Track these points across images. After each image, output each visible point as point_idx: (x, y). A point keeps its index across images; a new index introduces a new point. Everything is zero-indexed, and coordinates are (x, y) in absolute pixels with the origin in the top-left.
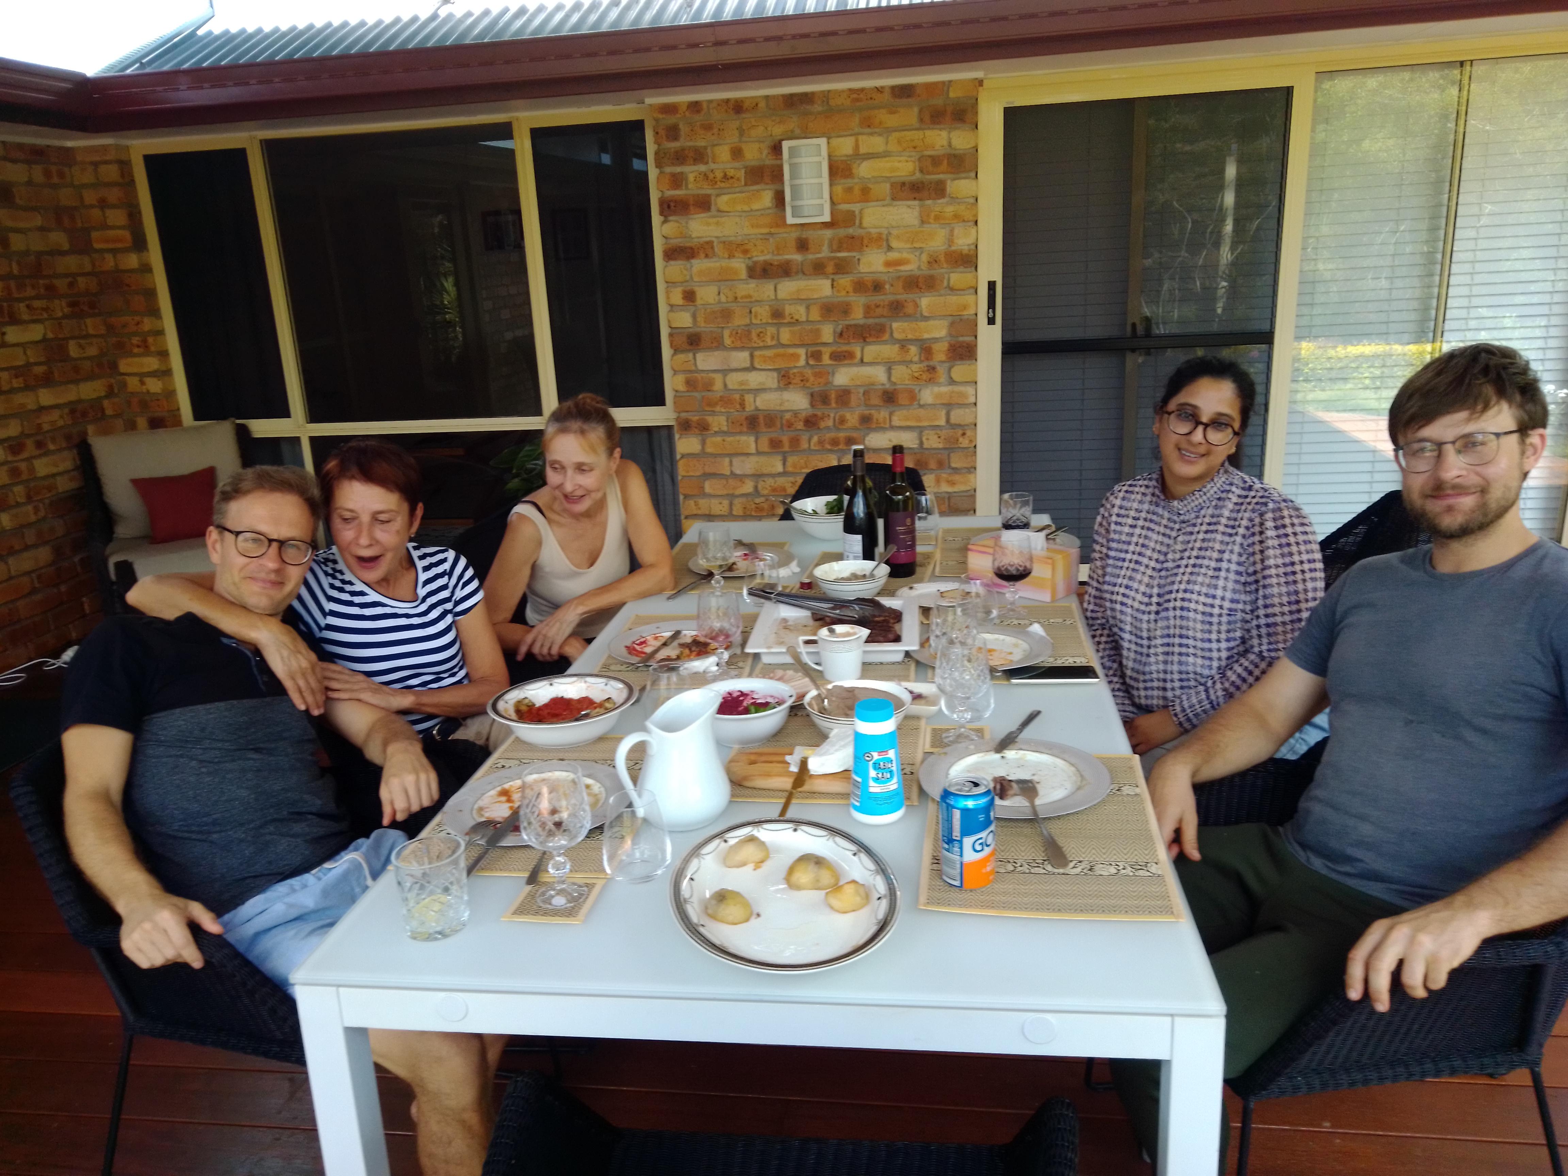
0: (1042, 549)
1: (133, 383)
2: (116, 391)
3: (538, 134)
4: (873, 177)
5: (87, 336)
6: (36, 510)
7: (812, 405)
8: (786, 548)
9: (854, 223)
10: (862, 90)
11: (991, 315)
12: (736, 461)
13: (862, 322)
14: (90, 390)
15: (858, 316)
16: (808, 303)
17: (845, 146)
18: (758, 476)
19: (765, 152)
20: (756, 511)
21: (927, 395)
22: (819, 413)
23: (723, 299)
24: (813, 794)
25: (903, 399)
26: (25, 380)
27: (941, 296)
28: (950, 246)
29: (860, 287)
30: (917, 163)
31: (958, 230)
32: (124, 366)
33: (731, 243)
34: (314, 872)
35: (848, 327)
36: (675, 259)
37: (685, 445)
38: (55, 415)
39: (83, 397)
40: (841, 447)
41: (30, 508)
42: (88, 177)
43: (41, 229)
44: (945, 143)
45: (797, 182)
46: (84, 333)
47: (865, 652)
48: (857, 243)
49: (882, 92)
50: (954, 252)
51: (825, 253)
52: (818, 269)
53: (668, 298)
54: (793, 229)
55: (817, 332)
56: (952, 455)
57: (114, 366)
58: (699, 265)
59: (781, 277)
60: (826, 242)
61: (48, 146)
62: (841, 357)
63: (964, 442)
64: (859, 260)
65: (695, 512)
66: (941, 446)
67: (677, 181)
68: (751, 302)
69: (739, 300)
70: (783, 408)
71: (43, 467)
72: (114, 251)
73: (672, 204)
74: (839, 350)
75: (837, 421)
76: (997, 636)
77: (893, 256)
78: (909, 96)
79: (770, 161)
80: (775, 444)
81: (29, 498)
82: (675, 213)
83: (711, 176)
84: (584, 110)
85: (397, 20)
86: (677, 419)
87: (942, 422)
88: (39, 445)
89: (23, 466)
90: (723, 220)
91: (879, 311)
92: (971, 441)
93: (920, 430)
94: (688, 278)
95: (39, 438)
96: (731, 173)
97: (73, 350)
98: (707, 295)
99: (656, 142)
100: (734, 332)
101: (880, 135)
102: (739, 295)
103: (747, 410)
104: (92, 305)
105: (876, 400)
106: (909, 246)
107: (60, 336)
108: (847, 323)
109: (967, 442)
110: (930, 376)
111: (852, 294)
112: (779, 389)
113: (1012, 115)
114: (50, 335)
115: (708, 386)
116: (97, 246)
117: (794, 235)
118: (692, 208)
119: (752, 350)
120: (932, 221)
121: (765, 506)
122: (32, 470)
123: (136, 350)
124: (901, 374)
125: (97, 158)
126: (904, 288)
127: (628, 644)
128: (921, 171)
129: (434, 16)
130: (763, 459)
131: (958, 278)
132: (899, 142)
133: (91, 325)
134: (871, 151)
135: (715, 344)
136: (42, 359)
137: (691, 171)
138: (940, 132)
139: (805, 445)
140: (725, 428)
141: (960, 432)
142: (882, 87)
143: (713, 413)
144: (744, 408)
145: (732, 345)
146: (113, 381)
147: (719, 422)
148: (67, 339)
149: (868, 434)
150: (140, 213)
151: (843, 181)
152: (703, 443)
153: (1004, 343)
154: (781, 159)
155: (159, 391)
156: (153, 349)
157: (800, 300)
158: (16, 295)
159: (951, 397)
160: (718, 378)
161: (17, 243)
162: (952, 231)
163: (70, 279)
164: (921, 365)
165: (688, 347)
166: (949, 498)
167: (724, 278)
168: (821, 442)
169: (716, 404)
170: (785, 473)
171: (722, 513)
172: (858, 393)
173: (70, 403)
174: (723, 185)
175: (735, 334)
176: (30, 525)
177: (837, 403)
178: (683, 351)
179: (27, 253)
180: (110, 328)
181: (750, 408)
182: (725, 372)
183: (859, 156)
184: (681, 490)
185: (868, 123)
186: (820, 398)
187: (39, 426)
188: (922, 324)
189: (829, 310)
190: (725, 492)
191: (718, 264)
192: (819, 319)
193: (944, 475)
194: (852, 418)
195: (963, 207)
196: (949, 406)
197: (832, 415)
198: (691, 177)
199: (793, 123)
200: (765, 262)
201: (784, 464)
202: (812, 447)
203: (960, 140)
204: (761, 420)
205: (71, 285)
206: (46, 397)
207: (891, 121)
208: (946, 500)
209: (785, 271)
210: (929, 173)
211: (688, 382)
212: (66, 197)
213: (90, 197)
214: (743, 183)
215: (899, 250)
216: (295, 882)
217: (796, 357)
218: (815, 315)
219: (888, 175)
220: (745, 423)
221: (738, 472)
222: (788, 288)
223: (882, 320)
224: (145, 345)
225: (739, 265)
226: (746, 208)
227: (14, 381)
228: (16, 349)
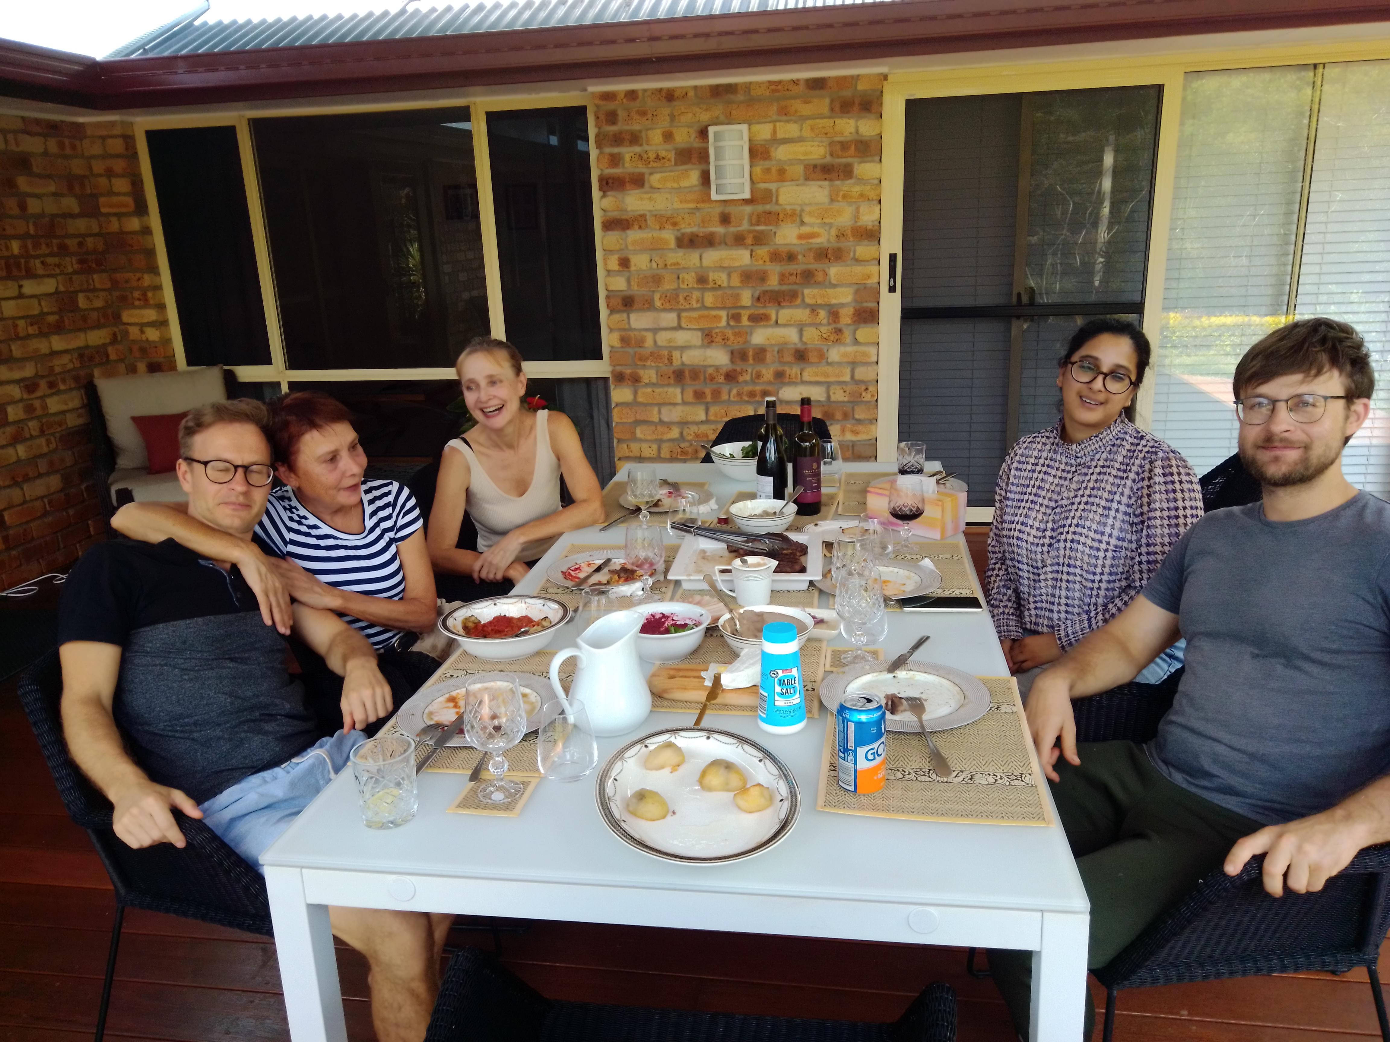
0: (933, 492)
1: (134, 332)
2: (119, 338)
3: (493, 118)
4: (789, 160)
5: (94, 290)
6: (48, 442)
7: (732, 361)
8: (706, 487)
9: (771, 201)
10: (780, 82)
11: (892, 283)
12: (664, 410)
13: (777, 288)
14: (96, 337)
15: (773, 283)
16: (729, 271)
17: (764, 132)
18: (683, 424)
19: (693, 136)
20: (681, 455)
21: (834, 354)
22: (738, 369)
23: (654, 265)
24: (725, 706)
25: (813, 357)
26: (40, 328)
27: (848, 266)
28: (856, 222)
29: (775, 257)
30: (828, 148)
31: (864, 208)
32: (127, 316)
33: (662, 216)
34: (283, 766)
35: (765, 292)
36: (612, 230)
37: (619, 394)
38: (65, 359)
39: (91, 343)
40: (757, 399)
41: (42, 441)
42: (96, 150)
43: (55, 194)
44: (853, 130)
45: (721, 163)
46: (92, 287)
47: (773, 581)
48: (773, 218)
49: (797, 84)
50: (860, 227)
51: (745, 226)
52: (739, 240)
53: (606, 264)
54: (718, 204)
55: (737, 297)
56: (856, 407)
57: (117, 317)
58: (633, 235)
59: (706, 247)
60: (746, 218)
61: (63, 122)
62: (757, 319)
63: (867, 397)
64: (775, 233)
65: (627, 455)
66: (846, 399)
67: (615, 160)
68: (678, 269)
69: (669, 267)
70: (706, 363)
71: (54, 405)
72: (119, 215)
73: (610, 181)
74: (756, 312)
75: (754, 375)
76: (891, 569)
77: (805, 230)
78: (822, 88)
79: (697, 144)
80: (699, 395)
81: (42, 432)
82: (612, 189)
83: (645, 156)
84: (533, 96)
85: (370, 14)
86: (612, 372)
87: (847, 378)
88: (51, 385)
89: (37, 404)
90: (655, 196)
91: (793, 279)
92: (873, 396)
93: (828, 385)
94: (623, 246)
95: (51, 379)
96: (663, 154)
97: (82, 302)
98: (640, 262)
99: (598, 126)
100: (664, 296)
101: (795, 122)
102: (669, 263)
103: (674, 364)
104: (99, 263)
105: (788, 358)
106: (819, 221)
107: (72, 289)
108: (764, 288)
109: (869, 396)
110: (837, 337)
111: (768, 263)
112: (702, 346)
113: (912, 105)
114: (62, 288)
115: (640, 343)
116: (104, 210)
117: (718, 209)
118: (627, 184)
119: (679, 312)
120: (840, 199)
121: (690, 450)
122: (45, 407)
123: (137, 303)
124: (811, 335)
125: (104, 133)
126: (815, 258)
127: (565, 569)
128: (832, 155)
129: (403, 11)
130: (688, 409)
131: (863, 250)
132: (812, 129)
133: (98, 280)
134: (787, 136)
135: (647, 306)
136: (55, 309)
137: (627, 152)
138: (848, 121)
139: (725, 397)
140: (654, 380)
141: (863, 388)
142: (798, 80)
143: (644, 367)
144: (671, 363)
145: (662, 307)
146: (116, 330)
147: (649, 375)
148: (76, 292)
149: (781, 388)
150: (142, 181)
151: (762, 162)
152: (635, 393)
153: (903, 309)
154: (708, 142)
155: (157, 339)
156: (152, 302)
157: (722, 268)
158: (32, 253)
159: (855, 356)
160: (649, 336)
161: (34, 206)
162: (858, 209)
163: (80, 239)
164: (830, 328)
165: (623, 308)
166: (853, 446)
167: (655, 248)
168: (739, 394)
169: (647, 359)
170: (707, 422)
171: (652, 455)
172: (773, 351)
173: (78, 348)
174: (655, 165)
175: (664, 297)
176: (42, 456)
177: (754, 359)
178: (619, 311)
179: (42, 215)
180: (115, 283)
181: (676, 363)
182: (655, 331)
183: (776, 141)
184: (615, 435)
185: (784, 112)
186: (739, 355)
187: (51, 368)
188: (830, 291)
189: (748, 277)
190: (654, 437)
191: (650, 235)
192: (739, 285)
193: (849, 426)
194: (768, 373)
195: (868, 188)
196: (854, 365)
197: (750, 370)
198: (627, 157)
199: (718, 110)
200: (692, 233)
201: (707, 414)
202: (732, 398)
203: (867, 128)
204: (687, 373)
205: (80, 244)
206: (58, 343)
207: (805, 109)
208: (851, 448)
209: (709, 241)
210: (838, 157)
211: (623, 340)
212: (77, 167)
213: (98, 167)
214: (673, 163)
215: (812, 225)
216: (267, 774)
217: (718, 318)
218: (736, 281)
219: (802, 158)
220: (672, 377)
221: (666, 419)
222: (712, 257)
223: (795, 287)
224: (144, 298)
225: (669, 236)
226: (675, 185)
227: (29, 328)
228: (32, 300)
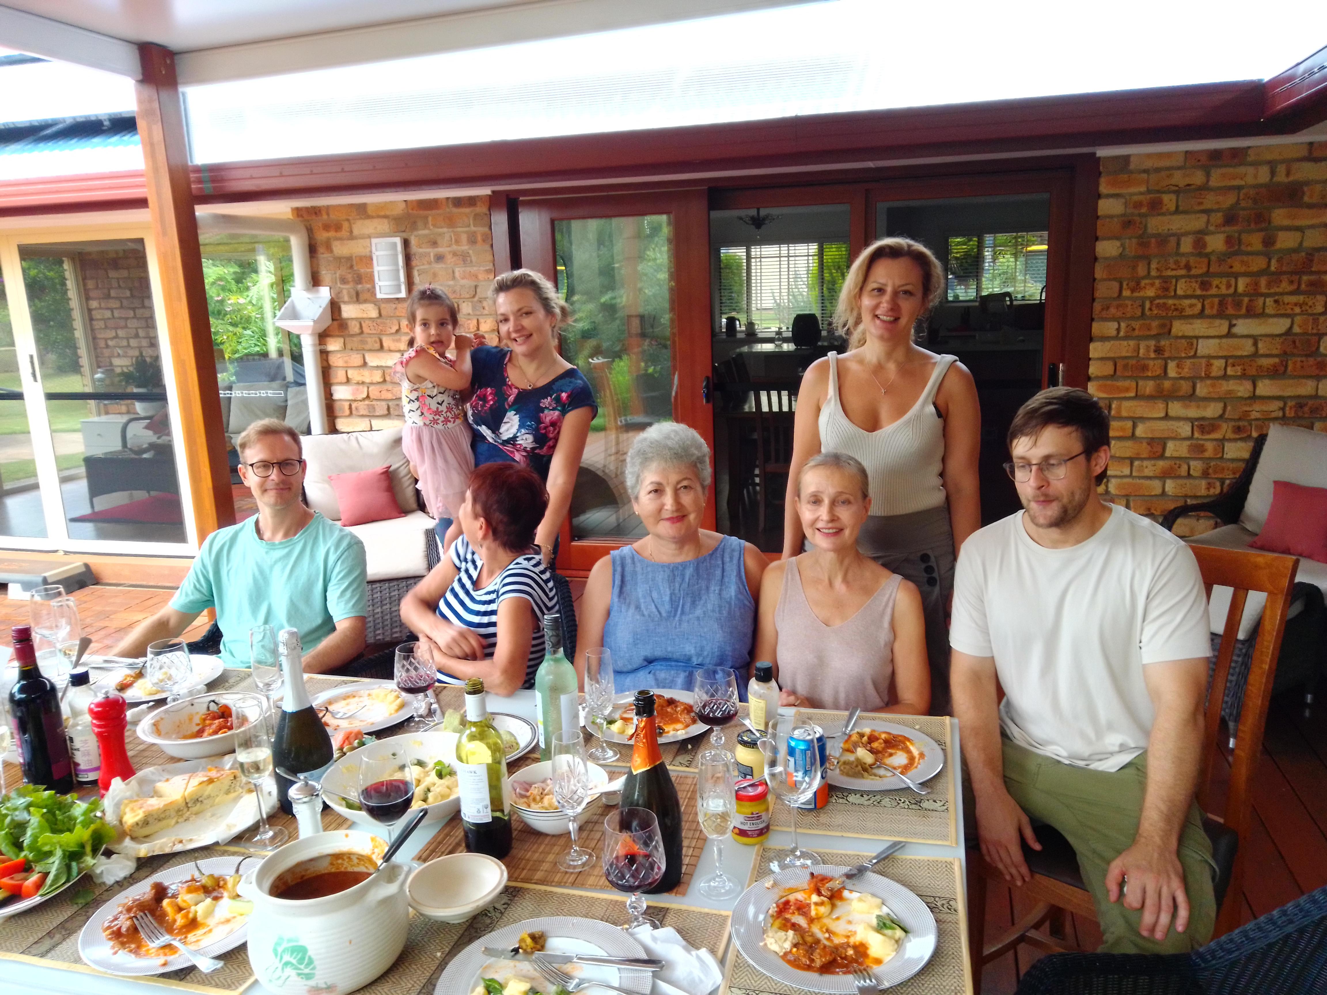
26: (1244, 370)
41: (1203, 483)
81: (1205, 474)
89: (1211, 445)
107: (1313, 331)
114: (1296, 330)
136: (1275, 352)
158: (1263, 290)
161: (1286, 241)
179: (1297, 250)
227: (1229, 369)
228: (1243, 341)
